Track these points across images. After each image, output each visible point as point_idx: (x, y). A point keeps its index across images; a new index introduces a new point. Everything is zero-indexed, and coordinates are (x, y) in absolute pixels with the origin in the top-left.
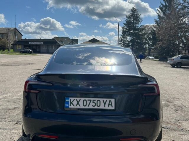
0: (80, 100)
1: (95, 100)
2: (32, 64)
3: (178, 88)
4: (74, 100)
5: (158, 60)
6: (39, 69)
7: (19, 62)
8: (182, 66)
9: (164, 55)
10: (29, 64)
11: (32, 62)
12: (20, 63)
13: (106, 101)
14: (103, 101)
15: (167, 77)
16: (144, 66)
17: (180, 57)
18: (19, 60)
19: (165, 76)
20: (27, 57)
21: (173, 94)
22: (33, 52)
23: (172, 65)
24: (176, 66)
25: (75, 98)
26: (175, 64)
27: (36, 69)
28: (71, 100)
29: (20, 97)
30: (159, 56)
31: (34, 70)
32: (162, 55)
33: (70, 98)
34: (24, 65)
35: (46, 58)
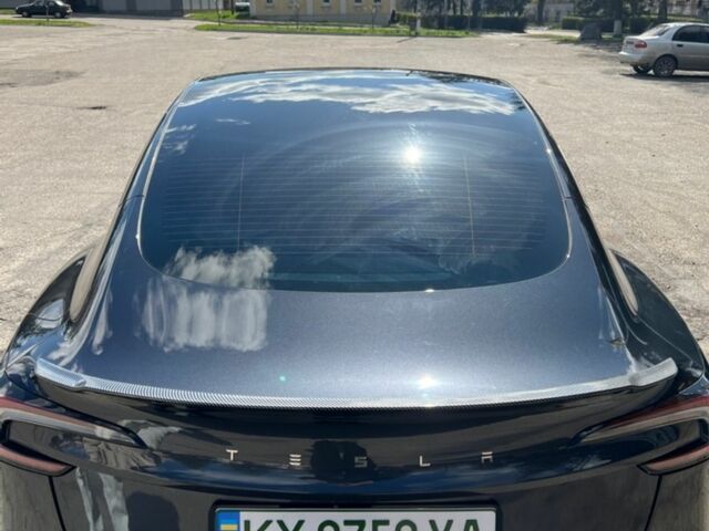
0: (300, 523)
1: (386, 523)
2: (70, 75)
3: (681, 198)
4: (268, 523)
5: (576, 35)
6: (99, 105)
7: (16, 67)
8: (677, 72)
9: (598, 14)
10: (58, 75)
11: (69, 68)
12: (17, 71)
13: (450, 523)
14: (432, 523)
15: (626, 135)
16: (527, 75)
17: (675, 31)
18: (13, 56)
19: (618, 128)
20: (47, 35)
21: (667, 235)
22: (70, 11)
23: (636, 68)
24: (651, 72)
25: (275, 516)
26: (651, 65)
27: (85, 104)
28: (247, 523)
29: (21, 283)
30: (581, 19)
31: (81, 112)
32: (591, 14)
33: (244, 515)
34: (35, 84)
35: (126, 39)
